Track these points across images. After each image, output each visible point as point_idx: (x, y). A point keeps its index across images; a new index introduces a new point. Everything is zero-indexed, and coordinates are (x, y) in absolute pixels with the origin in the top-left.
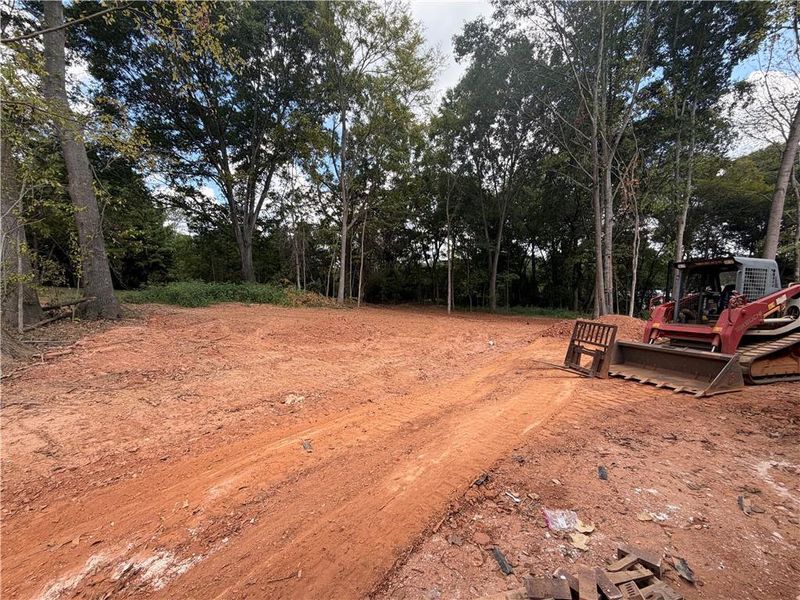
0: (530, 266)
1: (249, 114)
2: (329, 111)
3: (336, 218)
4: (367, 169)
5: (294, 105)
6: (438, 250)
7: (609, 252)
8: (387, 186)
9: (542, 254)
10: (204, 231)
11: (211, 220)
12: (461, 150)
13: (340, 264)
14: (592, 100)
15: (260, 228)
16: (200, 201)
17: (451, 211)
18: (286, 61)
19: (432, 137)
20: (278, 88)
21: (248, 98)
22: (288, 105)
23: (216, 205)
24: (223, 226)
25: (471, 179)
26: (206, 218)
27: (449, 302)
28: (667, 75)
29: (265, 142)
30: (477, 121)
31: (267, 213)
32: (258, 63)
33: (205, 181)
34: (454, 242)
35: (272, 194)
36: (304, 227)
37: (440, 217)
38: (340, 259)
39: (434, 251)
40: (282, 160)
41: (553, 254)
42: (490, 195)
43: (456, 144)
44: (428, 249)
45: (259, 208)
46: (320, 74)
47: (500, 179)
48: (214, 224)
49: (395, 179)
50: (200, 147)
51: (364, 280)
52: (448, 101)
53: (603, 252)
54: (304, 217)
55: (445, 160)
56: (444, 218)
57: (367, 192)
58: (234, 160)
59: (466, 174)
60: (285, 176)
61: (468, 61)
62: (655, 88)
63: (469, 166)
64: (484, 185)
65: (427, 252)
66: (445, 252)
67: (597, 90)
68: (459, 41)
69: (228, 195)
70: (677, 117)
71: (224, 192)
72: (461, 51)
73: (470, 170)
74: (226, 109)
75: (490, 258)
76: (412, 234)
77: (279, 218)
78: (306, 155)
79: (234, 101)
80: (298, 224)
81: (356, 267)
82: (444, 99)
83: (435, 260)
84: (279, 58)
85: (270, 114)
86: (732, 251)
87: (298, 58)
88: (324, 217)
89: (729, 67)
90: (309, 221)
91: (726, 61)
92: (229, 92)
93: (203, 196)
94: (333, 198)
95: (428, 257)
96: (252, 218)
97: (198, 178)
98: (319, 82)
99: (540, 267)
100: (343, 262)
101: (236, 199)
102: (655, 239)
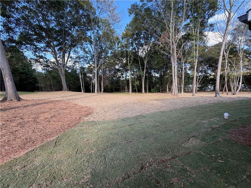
0: (154, 79)
1: (61, 31)
2: (88, 30)
3: (93, 65)
4: (102, 49)
5: (77, 28)
6: (126, 75)
7: (176, 74)
8: (109, 55)
9: (157, 75)
10: (48, 71)
11: (50, 67)
12: (132, 43)
13: (95, 81)
14: (170, 28)
15: (67, 69)
16: (45, 60)
17: (130, 63)
18: (73, 13)
19: (123, 39)
20: (71, 22)
21: (60, 25)
22: (74, 28)
23: (51, 61)
24: (54, 69)
25: (136, 52)
26: (48, 66)
27: (130, 91)
28: (191, 21)
29: (67, 40)
30: (137, 34)
31: (70, 64)
32: (63, 13)
33: (46, 53)
34: (131, 72)
35: (71, 57)
36: (83, 69)
37: (126, 64)
38: (95, 79)
39: (125, 75)
40: (75, 46)
41: (161, 75)
42: (141, 57)
43: (130, 42)
44: (123, 74)
46: (85, 18)
47: (144, 52)
48: (51, 68)
49: (112, 53)
50: (44, 42)
51: (103, 85)
52: (127, 28)
53: (174, 74)
54: (82, 65)
55: (126, 46)
56: (128, 65)
57: (103, 57)
58: (56, 46)
59: (134, 51)
60: (75, 51)
61: (133, 16)
62: (187, 25)
63: (135, 49)
64: (140, 55)
66: (128, 75)
67: (171, 26)
68: (130, 10)
69: (56, 58)
70: (194, 34)
71: (54, 57)
72: (130, 13)
73: (135, 50)
74: (52, 29)
75: (142, 77)
76: (118, 70)
77: (74, 65)
78: (82, 44)
79: (55, 26)
80: (81, 67)
81: (101, 81)
82: (126, 27)
83: (126, 78)
84: (70, 12)
85: (69, 31)
86: (210, 73)
87: (77, 12)
88: (89, 65)
90: (84, 67)
91: (206, 18)
92: (53, 23)
93: (46, 59)
94: (92, 59)
95: (123, 77)
96: (64, 65)
97: (44, 52)
98: (85, 20)
99: (157, 79)
100: (96, 79)
101: (58, 59)
102: (189, 70)
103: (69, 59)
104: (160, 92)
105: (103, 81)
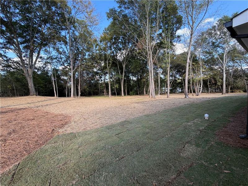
0: (132, 82)
1: (28, 26)
2: (62, 29)
3: (68, 67)
4: (79, 51)
5: (48, 25)
6: (105, 78)
7: (153, 78)
8: (86, 57)
9: (135, 79)
10: (8, 72)
11: (12, 67)
12: (110, 47)
13: (71, 84)
14: (146, 36)
15: (36, 71)
16: (5, 59)
17: (109, 66)
18: (44, 9)
19: (101, 42)
20: (41, 18)
21: (27, 20)
22: (46, 25)
23: (14, 61)
24: (18, 69)
25: (114, 56)
26: (9, 66)
27: (110, 94)
28: (163, 31)
29: (36, 38)
30: (115, 39)
31: (39, 64)
32: (31, 7)
33: (7, 51)
34: (110, 76)
35: (41, 57)
36: (56, 70)
37: (105, 67)
38: (71, 82)
39: (104, 78)
40: (46, 45)
41: (138, 79)
42: (120, 61)
43: (109, 45)
44: (101, 78)
45: (35, 63)
46: (59, 16)
47: (122, 57)
48: (13, 69)
49: (89, 55)
50: (4, 37)
51: (80, 89)
52: (105, 31)
53: (151, 78)
54: (55, 66)
55: (105, 49)
56: (106, 68)
57: (79, 59)
58: (21, 43)
59: (112, 55)
60: (46, 51)
61: (111, 20)
62: (160, 35)
63: (113, 52)
64: (118, 58)
65: (101, 79)
66: (107, 79)
67: (147, 33)
68: (108, 14)
69: (20, 57)
70: (166, 43)
71: (18, 56)
72: (109, 18)
73: (114, 54)
74: (16, 23)
75: (121, 80)
76: (97, 73)
77: (44, 66)
78: (55, 44)
79: (21, 20)
80: (53, 69)
81: (77, 84)
82: (104, 31)
83: (104, 81)
84: (41, 7)
85: (38, 27)
86: (178, 77)
87: (49, 8)
88: (64, 67)
89: (176, 31)
90: (57, 68)
91: (175, 30)
92: (18, 16)
93: (7, 57)
94: (67, 60)
95: (102, 80)
96: (32, 66)
97: (4, 50)
98: (58, 18)
99: (135, 82)
100: (72, 82)
101: (24, 58)
102: (162, 74)
103: (39, 60)
104: (138, 95)
105: (80, 84)
